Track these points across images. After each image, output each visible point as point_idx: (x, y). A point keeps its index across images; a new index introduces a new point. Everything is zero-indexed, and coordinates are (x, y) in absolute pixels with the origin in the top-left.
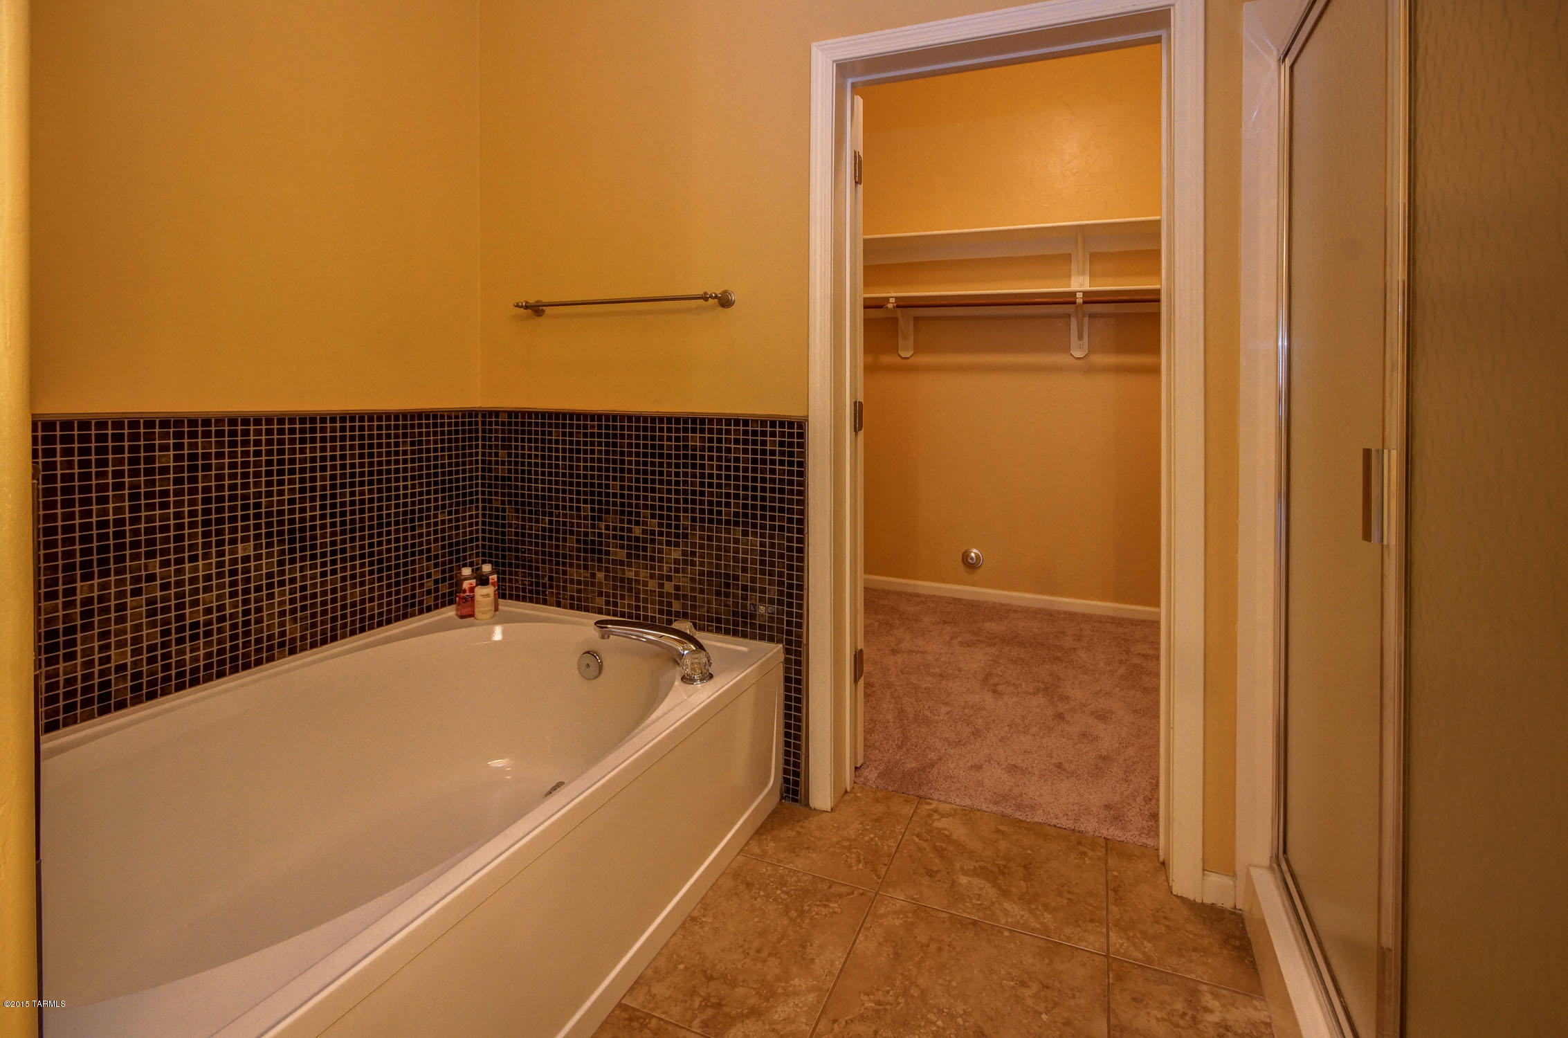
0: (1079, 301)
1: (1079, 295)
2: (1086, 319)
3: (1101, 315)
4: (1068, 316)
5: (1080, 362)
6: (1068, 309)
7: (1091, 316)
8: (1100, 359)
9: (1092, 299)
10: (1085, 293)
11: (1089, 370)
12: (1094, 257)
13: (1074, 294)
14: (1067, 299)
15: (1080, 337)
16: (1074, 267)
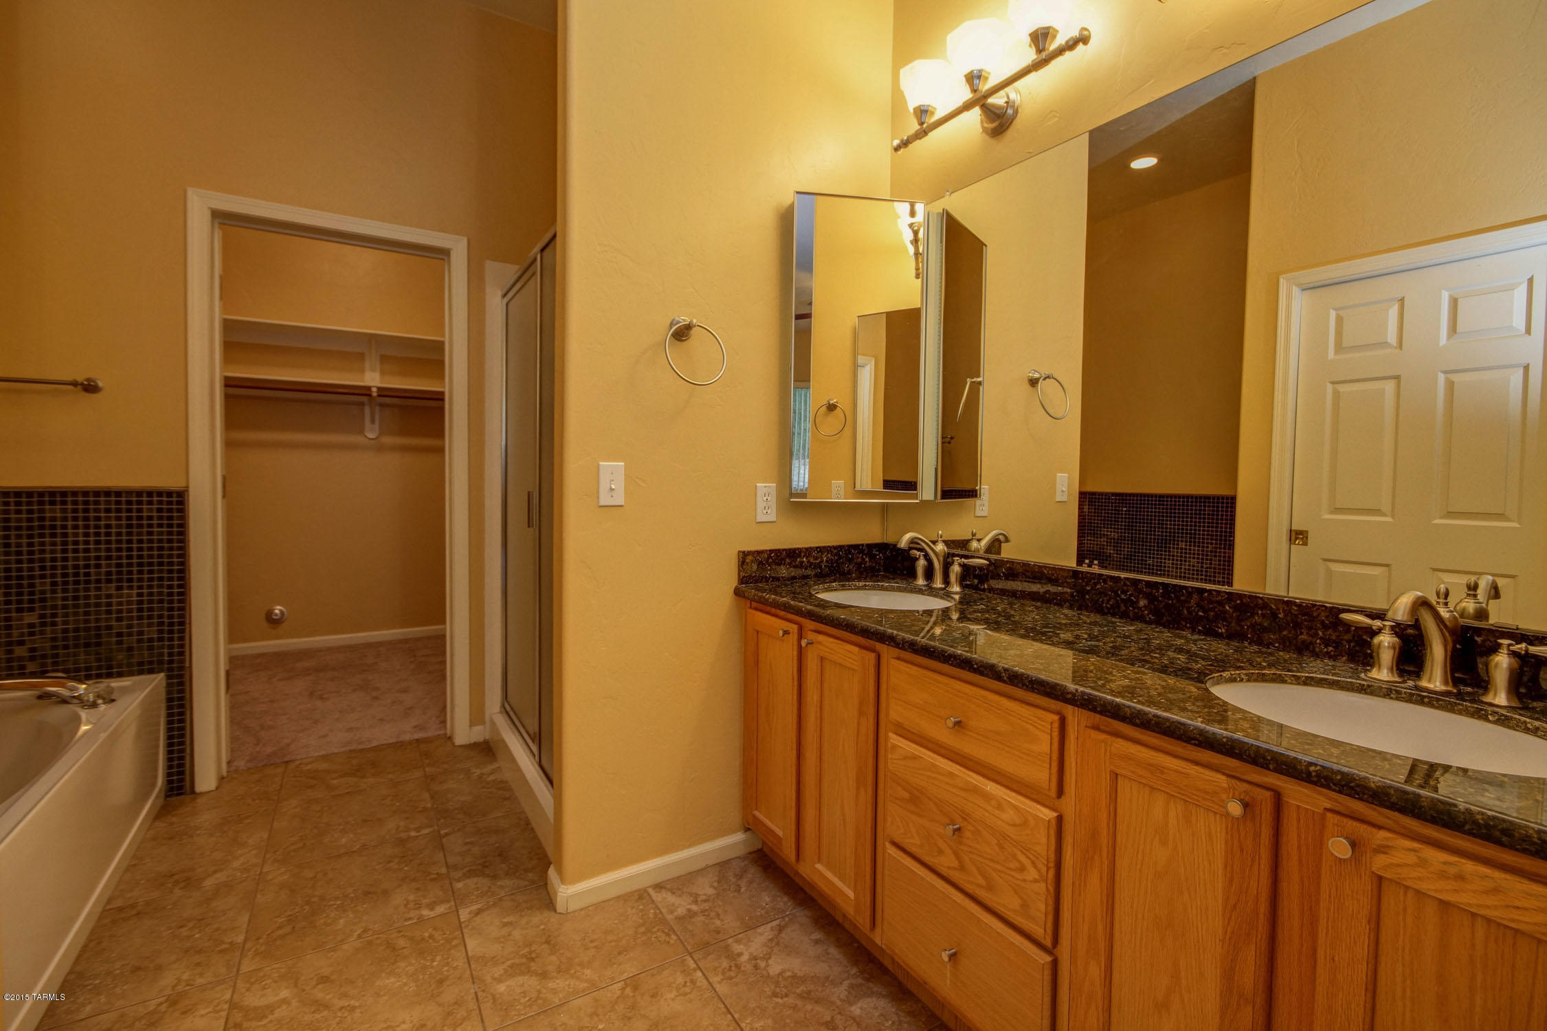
0: (375, 394)
1: (374, 390)
2: (377, 408)
3: (387, 405)
4: (362, 404)
5: (373, 442)
6: (365, 399)
7: (381, 405)
8: (388, 440)
9: (383, 392)
10: (379, 389)
11: (380, 449)
12: (384, 359)
13: (369, 388)
14: (365, 392)
15: (373, 422)
16: (367, 364)
